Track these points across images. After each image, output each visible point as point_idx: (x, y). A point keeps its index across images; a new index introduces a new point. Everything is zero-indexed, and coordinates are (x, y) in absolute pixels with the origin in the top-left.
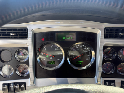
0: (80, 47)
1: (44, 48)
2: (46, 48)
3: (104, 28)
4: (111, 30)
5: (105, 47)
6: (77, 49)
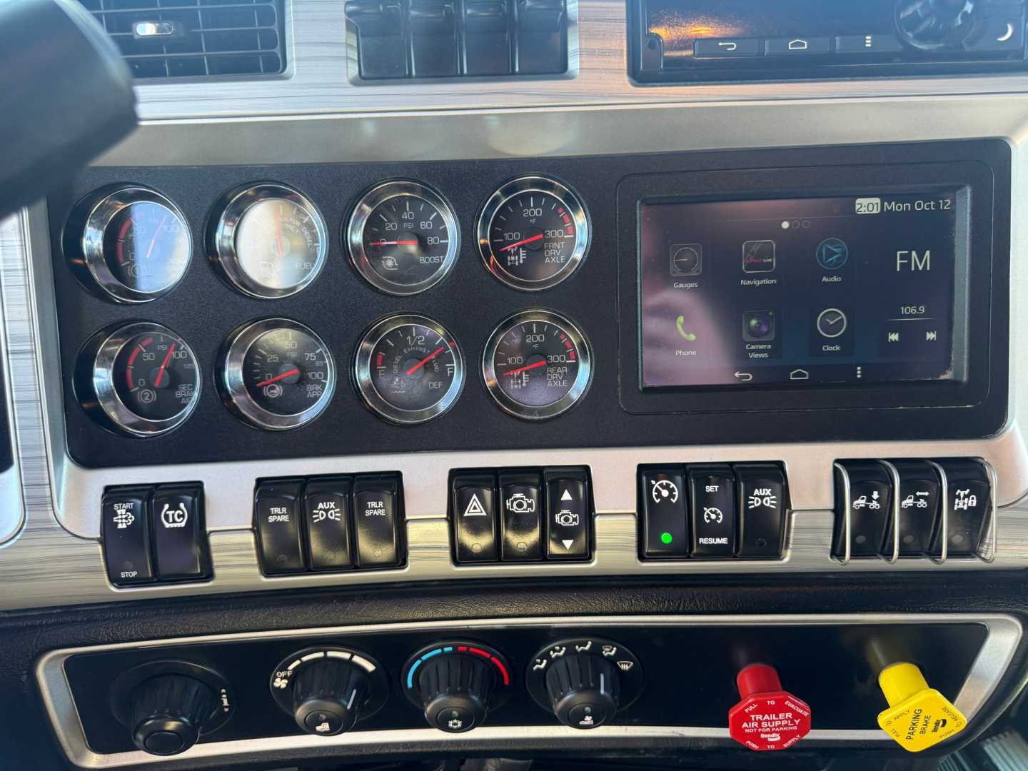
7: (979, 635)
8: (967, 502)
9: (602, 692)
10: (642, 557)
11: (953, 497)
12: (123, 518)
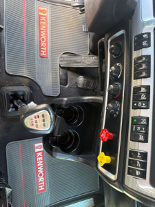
7: (114, 173)
8: (138, 173)
11: (139, 170)
12: (144, 36)
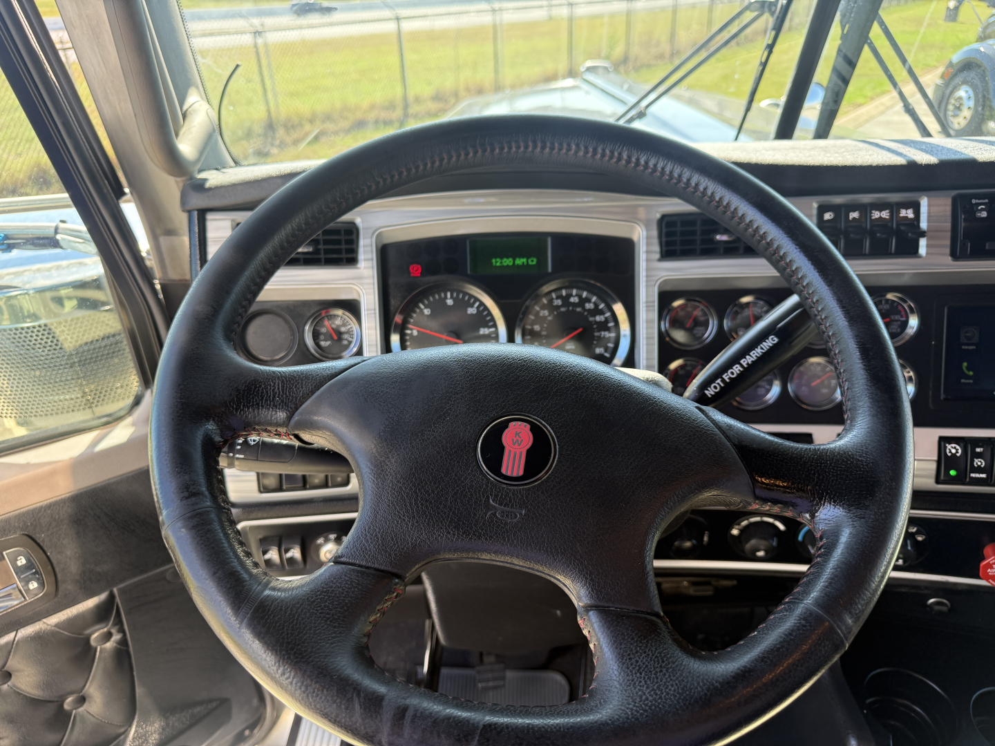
0: (572, 300)
1: (419, 308)
2: (426, 307)
3: (658, 216)
4: (684, 223)
5: (665, 297)
6: (558, 307)
9: (909, 548)
10: (938, 482)
